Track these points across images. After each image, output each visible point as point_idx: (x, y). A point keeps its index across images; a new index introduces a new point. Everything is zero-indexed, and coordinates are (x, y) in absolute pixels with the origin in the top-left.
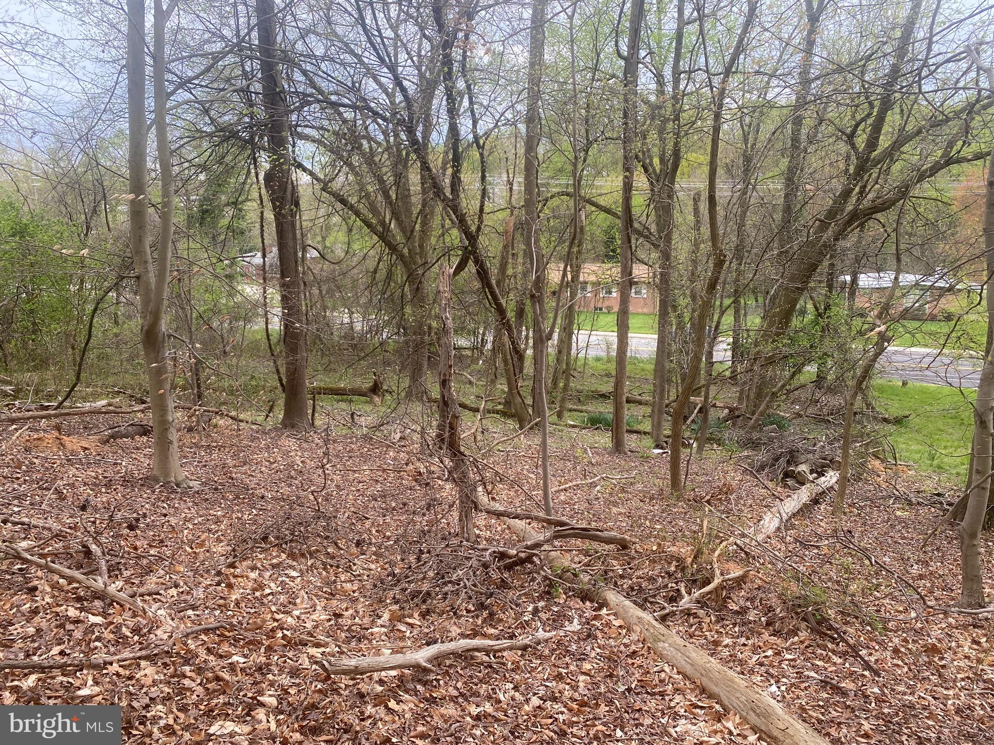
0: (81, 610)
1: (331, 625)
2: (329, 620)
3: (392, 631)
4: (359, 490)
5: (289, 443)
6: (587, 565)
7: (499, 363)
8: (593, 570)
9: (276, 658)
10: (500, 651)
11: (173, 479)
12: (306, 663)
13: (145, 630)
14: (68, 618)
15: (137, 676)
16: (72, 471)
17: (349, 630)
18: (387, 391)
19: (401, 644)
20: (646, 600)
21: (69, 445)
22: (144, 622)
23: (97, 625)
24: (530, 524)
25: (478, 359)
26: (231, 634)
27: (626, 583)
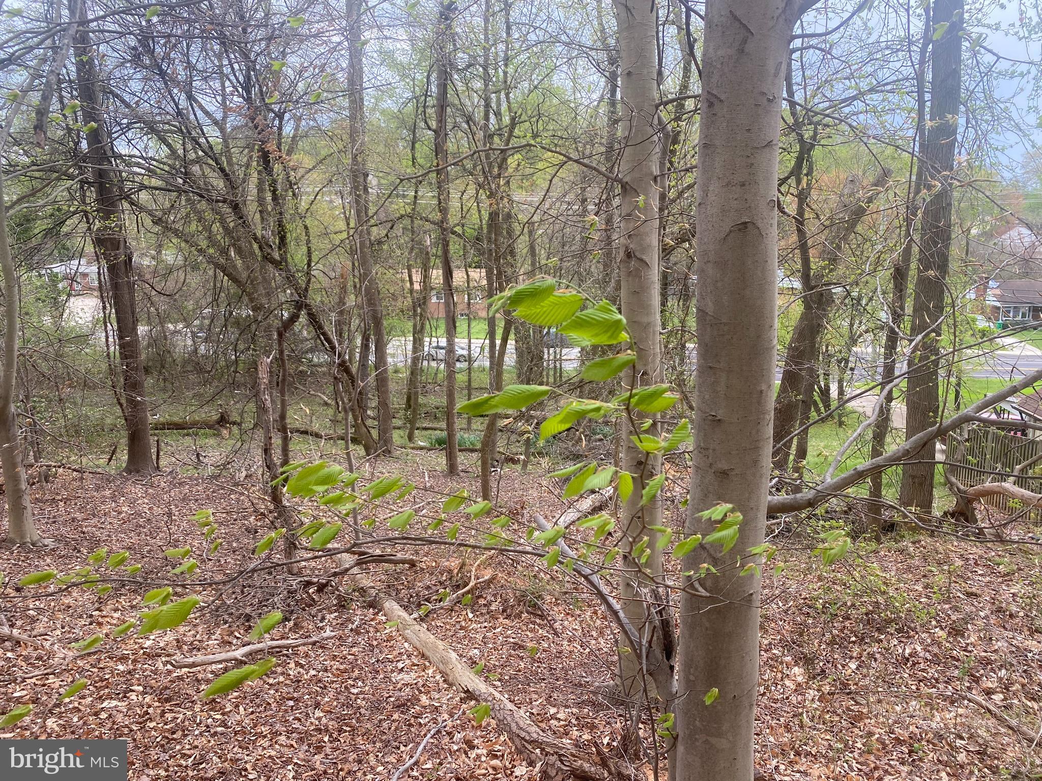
3: (222, 642)
9: (140, 665)
10: (296, 646)
11: (28, 540)
12: (161, 666)
13: (45, 658)
17: (192, 644)
18: (234, 423)
22: (44, 653)
23: (10, 658)
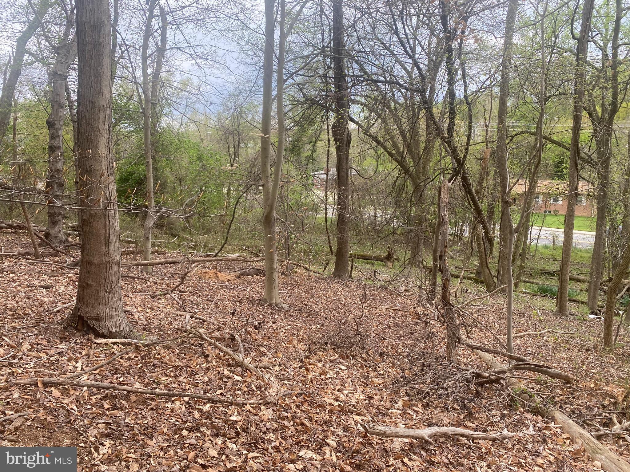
0: (231, 371)
1: (367, 403)
2: (365, 400)
3: (404, 413)
4: (379, 321)
5: (338, 287)
6: (539, 390)
7: (475, 245)
8: (543, 395)
9: (335, 418)
10: (477, 439)
11: (274, 302)
12: (353, 425)
13: (263, 389)
14: (224, 375)
15: (260, 414)
16: (222, 292)
17: (378, 408)
18: (396, 259)
19: (411, 423)
20: (584, 421)
21: (221, 277)
22: (263, 384)
23: (238, 381)
24: (495, 357)
25: (457, 242)
26: (309, 399)
27: (569, 408)
